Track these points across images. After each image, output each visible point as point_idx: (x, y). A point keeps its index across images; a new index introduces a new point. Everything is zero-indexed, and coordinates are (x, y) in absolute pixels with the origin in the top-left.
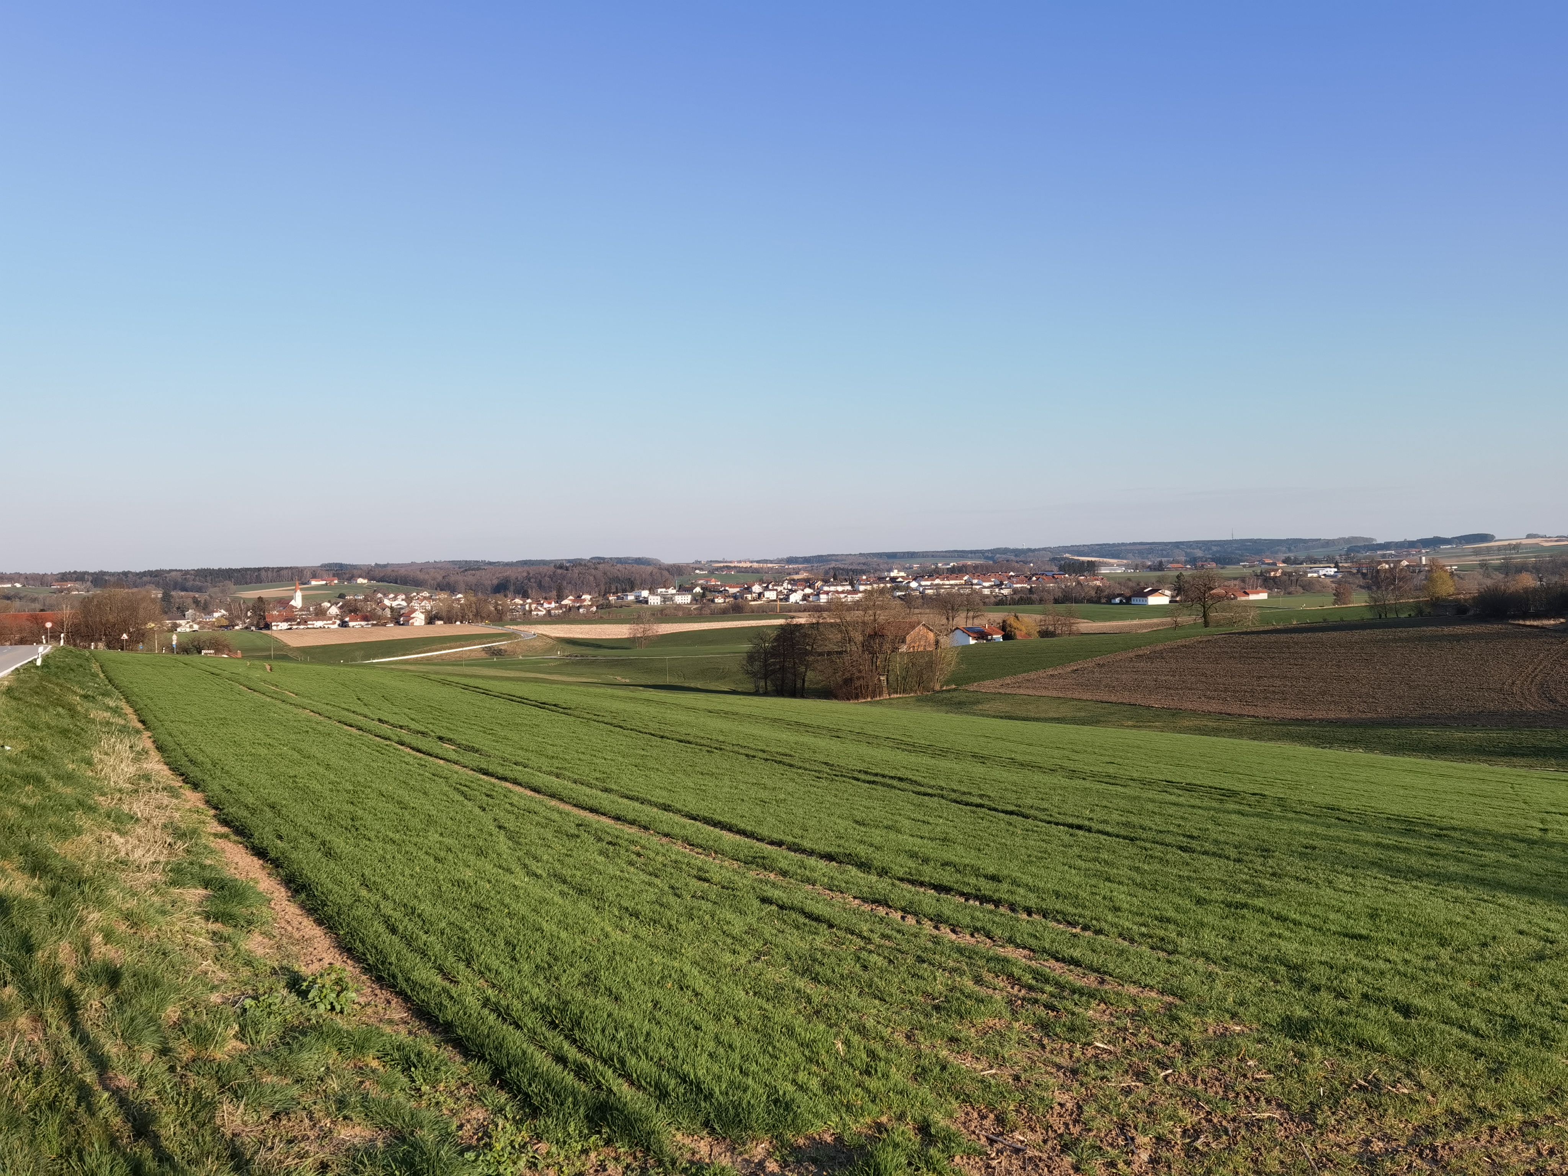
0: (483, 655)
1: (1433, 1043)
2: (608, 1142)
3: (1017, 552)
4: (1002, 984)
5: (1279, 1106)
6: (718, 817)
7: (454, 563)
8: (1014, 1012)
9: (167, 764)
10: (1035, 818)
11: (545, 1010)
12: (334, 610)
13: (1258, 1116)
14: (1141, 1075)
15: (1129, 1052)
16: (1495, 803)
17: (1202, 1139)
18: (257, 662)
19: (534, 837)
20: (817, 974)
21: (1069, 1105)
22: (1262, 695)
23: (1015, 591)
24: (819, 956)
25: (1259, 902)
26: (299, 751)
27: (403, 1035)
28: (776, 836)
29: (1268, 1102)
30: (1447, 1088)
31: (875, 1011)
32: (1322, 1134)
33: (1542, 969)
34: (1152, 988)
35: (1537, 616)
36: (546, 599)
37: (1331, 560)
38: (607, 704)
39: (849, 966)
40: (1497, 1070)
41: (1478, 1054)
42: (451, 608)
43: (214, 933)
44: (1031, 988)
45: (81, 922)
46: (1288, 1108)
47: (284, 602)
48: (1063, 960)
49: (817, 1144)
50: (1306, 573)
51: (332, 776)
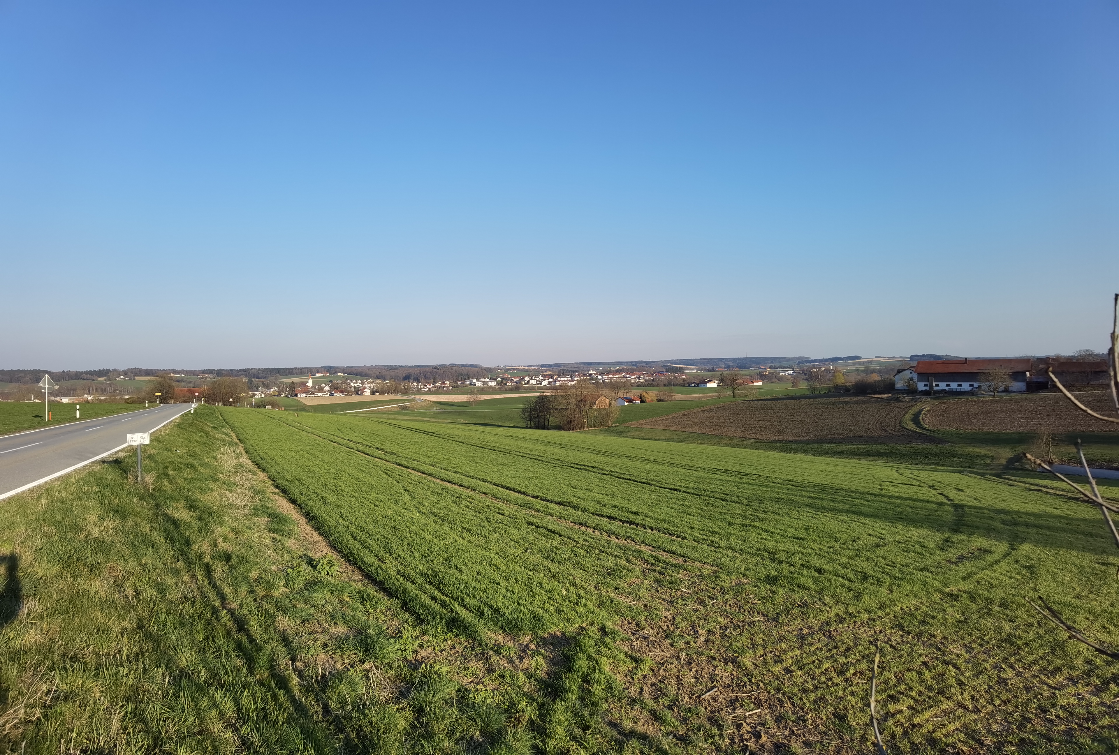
0: (398, 409)
1: (831, 585)
2: (456, 636)
3: (647, 363)
4: (639, 563)
5: (763, 615)
6: (508, 485)
7: (385, 366)
8: (645, 576)
9: (250, 459)
10: (655, 485)
11: (426, 575)
12: (327, 388)
13: (754, 619)
14: (702, 603)
15: (697, 593)
16: (860, 477)
17: (728, 630)
18: (291, 412)
19: (421, 495)
20: (554, 558)
21: (669, 617)
22: (759, 429)
23: (646, 380)
24: (554, 549)
25: (756, 524)
26: (311, 454)
27: (360, 586)
28: (535, 494)
29: (758, 613)
30: (836, 605)
31: (580, 576)
32: (781, 627)
33: (878, 551)
34: (708, 564)
35: (880, 393)
36: (428, 383)
37: (790, 367)
38: (457, 432)
39: (568, 554)
40: (858, 596)
41: (850, 589)
42: (383, 387)
43: (273, 538)
44: (652, 564)
45: (212, 532)
46: (767, 616)
47: (304, 384)
48: (667, 551)
49: (553, 636)
50: (780, 373)
51: (326, 466)
